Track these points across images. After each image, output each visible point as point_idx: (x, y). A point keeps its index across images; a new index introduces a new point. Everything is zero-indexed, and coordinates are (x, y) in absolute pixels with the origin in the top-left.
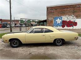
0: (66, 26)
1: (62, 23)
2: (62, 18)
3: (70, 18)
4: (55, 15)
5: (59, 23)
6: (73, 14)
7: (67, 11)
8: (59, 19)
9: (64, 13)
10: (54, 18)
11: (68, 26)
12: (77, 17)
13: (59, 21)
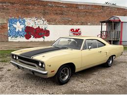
0: (32, 37)
1: (25, 31)
2: (24, 21)
3: (39, 23)
4: (11, 15)
5: (21, 30)
6: (44, 17)
7: (34, 11)
8: (20, 22)
9: (29, 14)
10: (8, 20)
11: (36, 37)
12: (50, 22)
13: (19, 27)
